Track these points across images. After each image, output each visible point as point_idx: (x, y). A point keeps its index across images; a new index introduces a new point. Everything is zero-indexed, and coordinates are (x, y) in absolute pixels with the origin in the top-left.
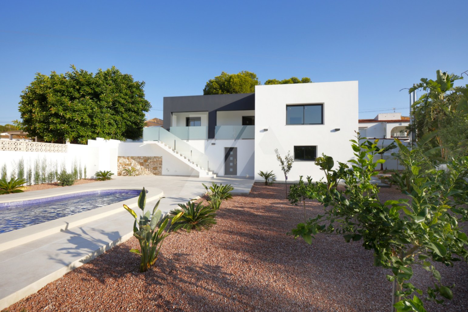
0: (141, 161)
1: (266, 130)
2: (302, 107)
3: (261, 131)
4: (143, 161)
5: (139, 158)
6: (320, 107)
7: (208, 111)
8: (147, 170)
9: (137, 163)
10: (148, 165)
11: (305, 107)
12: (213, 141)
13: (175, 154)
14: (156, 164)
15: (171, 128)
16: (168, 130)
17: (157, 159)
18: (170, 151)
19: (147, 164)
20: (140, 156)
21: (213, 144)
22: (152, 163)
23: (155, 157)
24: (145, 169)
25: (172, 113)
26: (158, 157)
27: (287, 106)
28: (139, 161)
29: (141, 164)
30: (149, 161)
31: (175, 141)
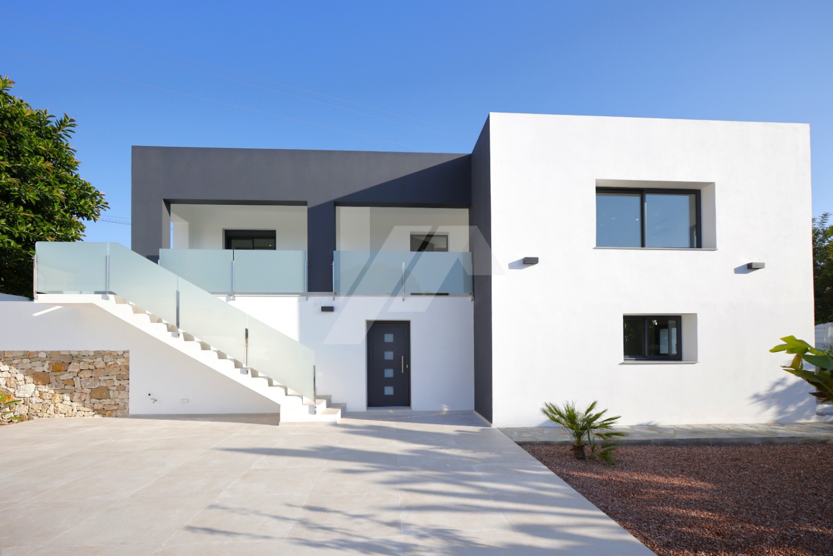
0: (39, 369)
1: (530, 261)
3: (513, 266)
4: (47, 366)
5: (28, 355)
7: (304, 203)
8: (67, 398)
9: (20, 377)
10: (71, 382)
12: (325, 299)
13: (178, 344)
14: (102, 378)
15: (162, 252)
16: (155, 259)
17: (108, 359)
18: (160, 332)
19: (66, 376)
20: (32, 348)
21: (327, 309)
22: (88, 374)
23: (98, 354)
24: (58, 398)
25: (168, 203)
26: (110, 353)
27: (600, 190)
28: (29, 366)
29: (41, 379)
30: (74, 367)
31: (178, 293)
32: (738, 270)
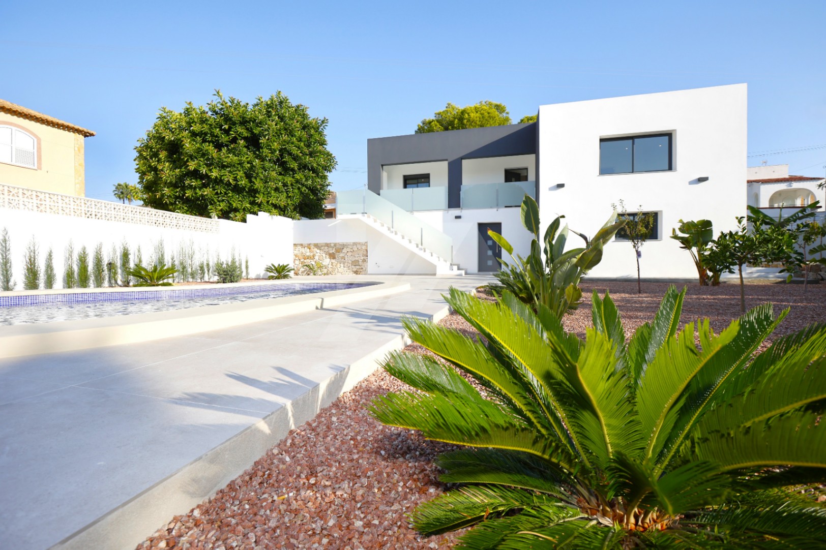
0: (331, 252)
1: (561, 186)
2: (631, 141)
3: (551, 189)
4: (334, 250)
5: (327, 245)
6: (667, 138)
7: (446, 160)
8: (342, 265)
9: (324, 255)
10: (343, 258)
11: (636, 140)
12: (455, 212)
13: (392, 236)
14: (356, 256)
15: (381, 192)
16: (379, 194)
17: (359, 246)
18: (384, 230)
19: (341, 255)
20: (328, 242)
21: (458, 217)
22: (349, 254)
23: (355, 244)
24: (339, 265)
25: (382, 166)
26: (359, 243)
27: (602, 140)
28: (327, 250)
29: (332, 256)
30: (345, 250)
31: (392, 212)
32: (691, 183)
